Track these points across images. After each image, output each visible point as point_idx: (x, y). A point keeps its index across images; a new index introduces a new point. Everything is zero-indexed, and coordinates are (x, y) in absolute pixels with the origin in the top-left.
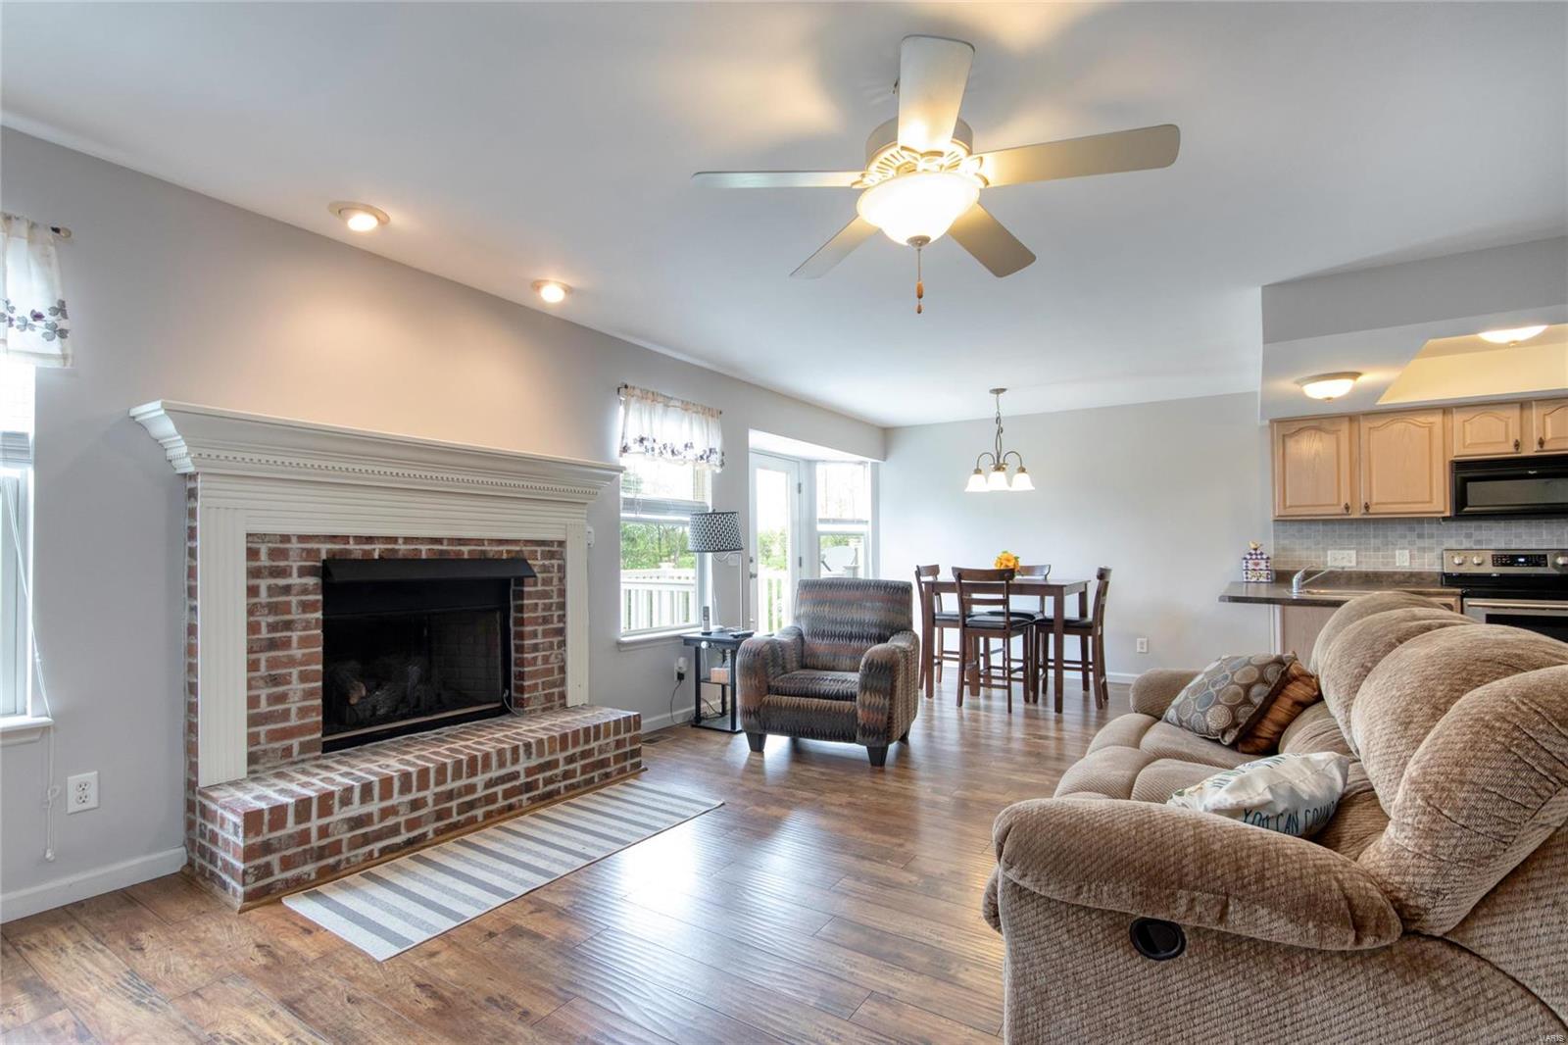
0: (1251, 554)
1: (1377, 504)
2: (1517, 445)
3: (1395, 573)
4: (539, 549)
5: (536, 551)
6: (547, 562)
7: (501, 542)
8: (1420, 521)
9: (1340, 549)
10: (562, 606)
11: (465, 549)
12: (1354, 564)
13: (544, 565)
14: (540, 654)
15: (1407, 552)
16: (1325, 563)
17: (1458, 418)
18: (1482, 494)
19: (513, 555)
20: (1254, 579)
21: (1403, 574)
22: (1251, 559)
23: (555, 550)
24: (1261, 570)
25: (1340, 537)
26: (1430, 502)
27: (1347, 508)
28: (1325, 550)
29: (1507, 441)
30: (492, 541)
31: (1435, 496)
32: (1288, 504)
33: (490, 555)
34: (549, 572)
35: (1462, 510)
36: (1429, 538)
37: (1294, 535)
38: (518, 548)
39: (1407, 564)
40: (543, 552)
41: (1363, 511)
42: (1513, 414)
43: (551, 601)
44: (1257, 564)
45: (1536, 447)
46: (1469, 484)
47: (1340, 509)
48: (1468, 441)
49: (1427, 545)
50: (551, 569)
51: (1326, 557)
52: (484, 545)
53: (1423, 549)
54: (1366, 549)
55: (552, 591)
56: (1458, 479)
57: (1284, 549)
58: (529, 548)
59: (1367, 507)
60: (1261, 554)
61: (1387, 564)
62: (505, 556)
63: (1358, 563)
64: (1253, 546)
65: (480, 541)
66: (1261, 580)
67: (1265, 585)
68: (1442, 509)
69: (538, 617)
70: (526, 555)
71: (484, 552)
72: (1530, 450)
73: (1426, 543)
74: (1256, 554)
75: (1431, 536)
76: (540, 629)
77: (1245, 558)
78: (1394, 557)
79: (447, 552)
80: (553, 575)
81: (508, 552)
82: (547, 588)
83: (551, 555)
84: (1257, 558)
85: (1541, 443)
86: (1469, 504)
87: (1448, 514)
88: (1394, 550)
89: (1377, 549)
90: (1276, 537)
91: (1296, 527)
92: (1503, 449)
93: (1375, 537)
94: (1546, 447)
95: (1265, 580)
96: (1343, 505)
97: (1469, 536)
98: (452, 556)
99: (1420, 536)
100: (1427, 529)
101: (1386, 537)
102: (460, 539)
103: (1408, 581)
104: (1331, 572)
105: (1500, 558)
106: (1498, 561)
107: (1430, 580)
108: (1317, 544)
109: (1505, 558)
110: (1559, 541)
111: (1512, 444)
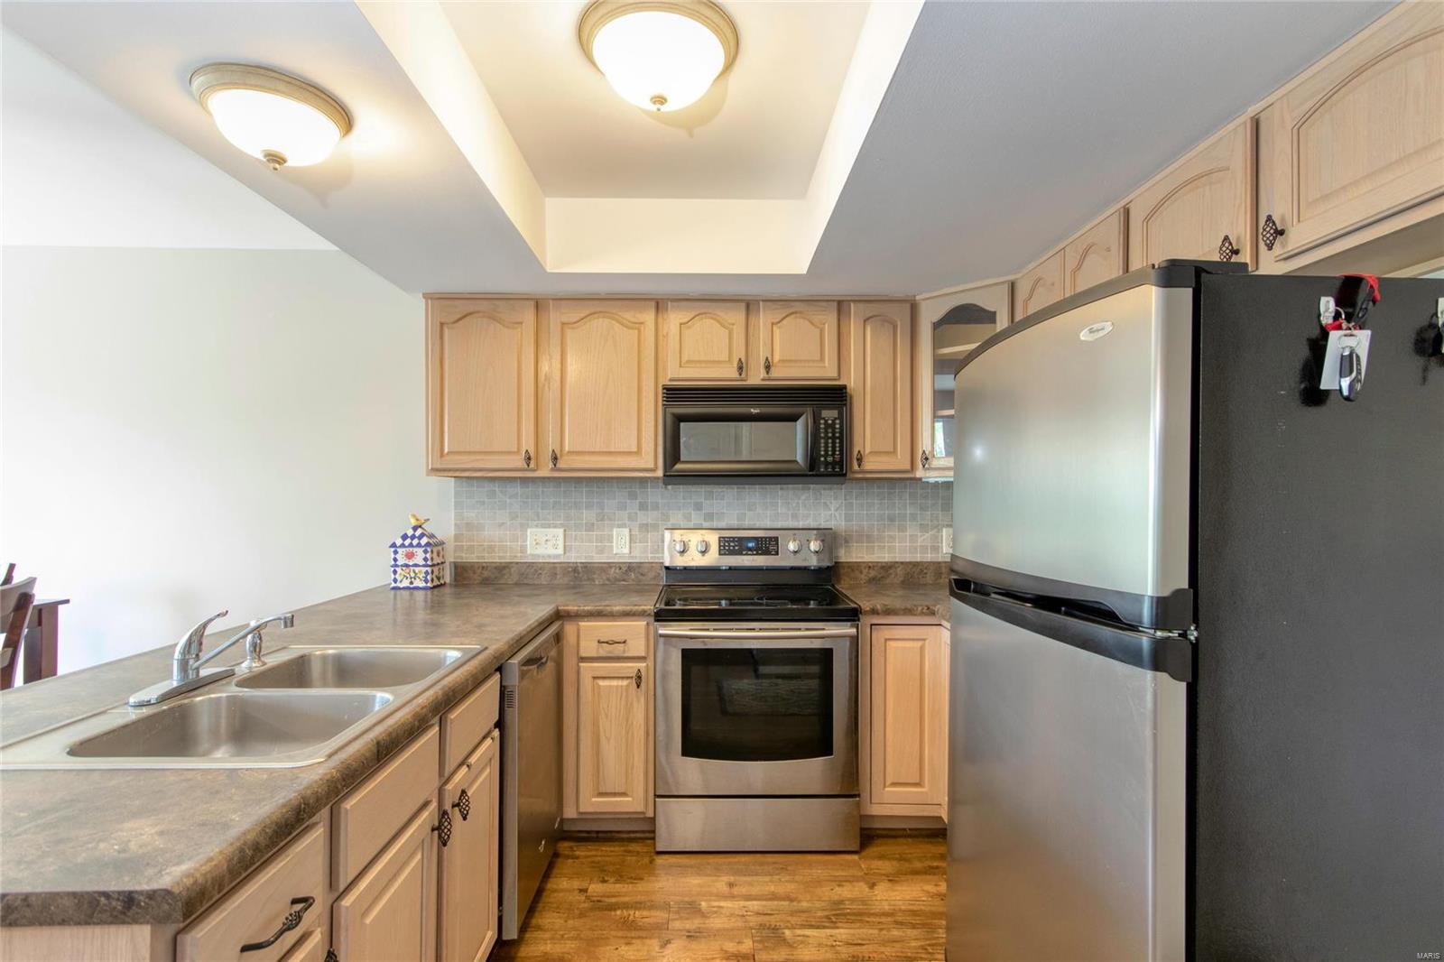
0: (405, 537)
1: (569, 454)
2: (741, 368)
3: (610, 565)
9: (543, 526)
12: (560, 551)
15: (626, 531)
16: (523, 550)
17: (674, 319)
18: (700, 443)
20: (406, 583)
21: (619, 566)
22: (403, 546)
24: (416, 565)
25: (545, 505)
26: (638, 452)
27: (528, 459)
28: (524, 527)
29: (730, 360)
31: (644, 445)
32: (446, 448)
35: (673, 467)
36: (653, 509)
37: (483, 503)
39: (626, 551)
41: (551, 465)
42: (738, 319)
44: (412, 556)
45: (763, 374)
46: (682, 424)
47: (518, 461)
48: (686, 359)
49: (650, 521)
51: (525, 540)
53: (645, 527)
54: (577, 526)
56: (668, 415)
57: (473, 526)
59: (556, 459)
61: (601, 551)
63: (567, 550)
64: (413, 522)
66: (419, 583)
67: (421, 592)
68: (651, 465)
72: (756, 378)
73: (650, 517)
74: (413, 537)
75: (656, 507)
77: (393, 545)
78: (610, 539)
84: (411, 545)
85: (768, 368)
86: (683, 458)
87: (661, 474)
88: (612, 527)
89: (590, 527)
90: (458, 505)
91: (488, 486)
92: (722, 373)
93: (589, 506)
94: (774, 374)
95: (422, 584)
96: (520, 456)
97: (698, 507)
99: (643, 507)
100: (651, 494)
101: (597, 507)
103: (626, 577)
104: (531, 565)
105: (727, 541)
106: (724, 546)
107: (652, 575)
108: (514, 517)
109: (733, 541)
110: (795, 516)
111: (735, 364)
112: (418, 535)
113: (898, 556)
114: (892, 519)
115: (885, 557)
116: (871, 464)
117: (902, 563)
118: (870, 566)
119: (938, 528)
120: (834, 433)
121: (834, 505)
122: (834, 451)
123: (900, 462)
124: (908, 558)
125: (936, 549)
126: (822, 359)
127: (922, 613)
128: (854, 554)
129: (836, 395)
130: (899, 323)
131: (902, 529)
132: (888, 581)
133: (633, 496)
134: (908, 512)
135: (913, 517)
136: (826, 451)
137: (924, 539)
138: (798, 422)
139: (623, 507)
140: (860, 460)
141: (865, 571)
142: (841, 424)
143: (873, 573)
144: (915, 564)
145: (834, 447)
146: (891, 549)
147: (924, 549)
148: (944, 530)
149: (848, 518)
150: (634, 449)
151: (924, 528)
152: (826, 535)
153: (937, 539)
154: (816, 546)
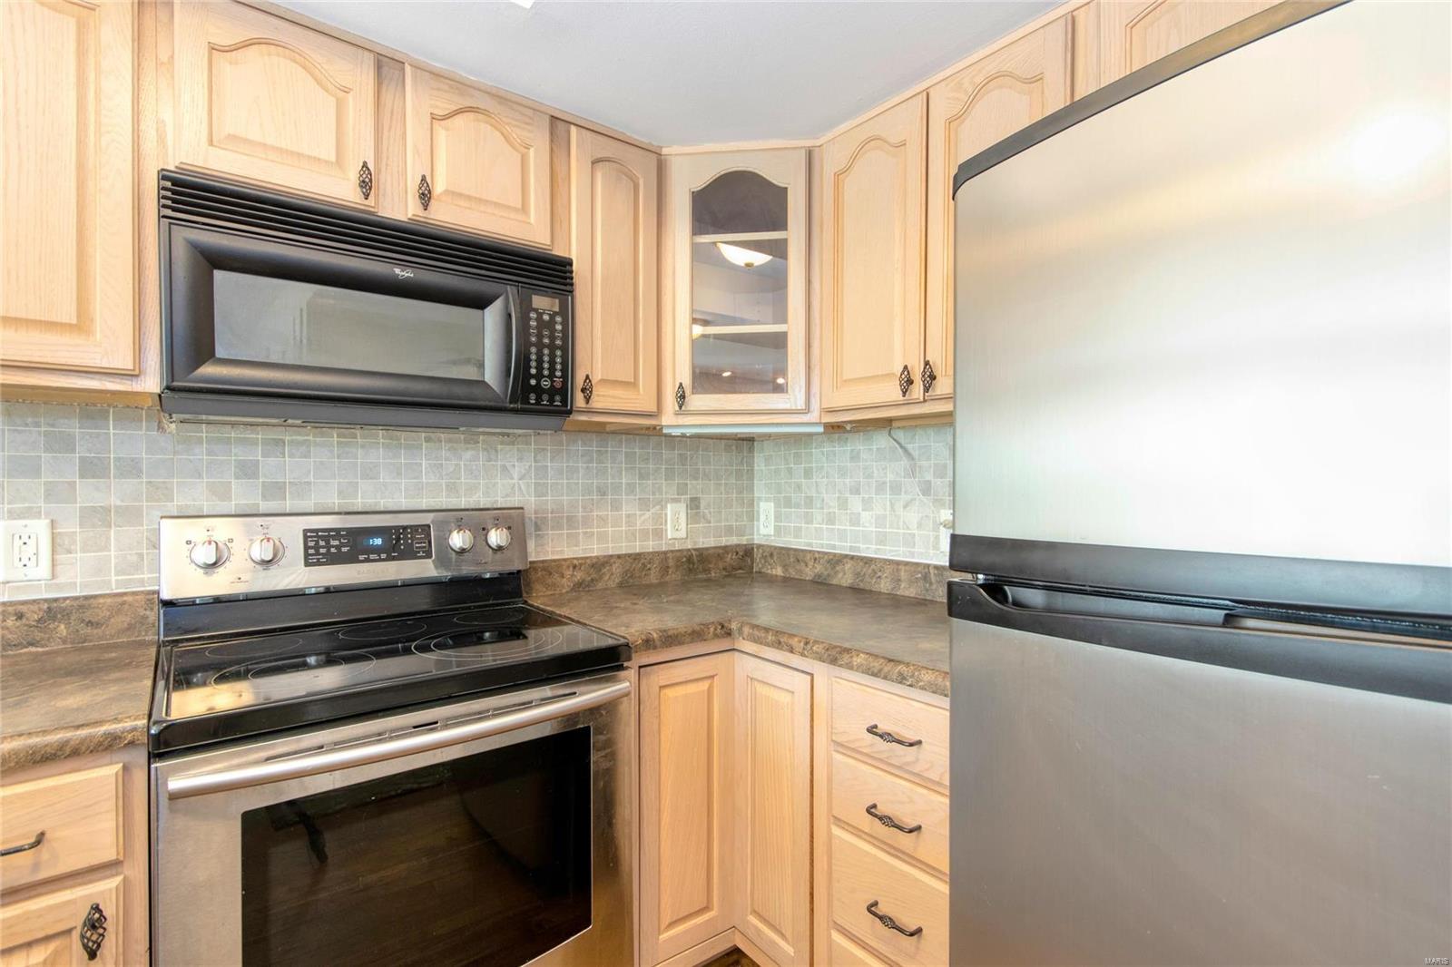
2: (366, 177)
15: (40, 527)
17: (192, 31)
21: (16, 610)
29: (339, 162)
31: (99, 308)
35: (200, 374)
36: (122, 474)
39: (43, 571)
42: (359, 83)
45: (413, 207)
48: (225, 124)
49: (114, 501)
53: (98, 517)
56: (181, 253)
68: (124, 361)
75: (131, 468)
86: (220, 352)
87: (158, 385)
92: (320, 186)
94: (434, 211)
97: (247, 471)
99: (93, 469)
103: (38, 635)
105: (322, 538)
106: (317, 547)
107: (121, 621)
109: (334, 538)
110: (452, 489)
111: (353, 175)
113: (612, 548)
114: (602, 492)
115: (595, 549)
116: (602, 398)
117: (619, 557)
118: (575, 565)
119: (661, 504)
120: (552, 338)
121: (518, 469)
122: (552, 369)
123: (641, 400)
124: (624, 548)
125: (659, 533)
126: (524, 209)
127: (716, 636)
128: (550, 548)
129: (552, 274)
130: (641, 182)
131: (616, 506)
132: (600, 585)
133: (63, 444)
134: (624, 481)
135: (631, 489)
136: (540, 368)
137: (644, 520)
138: (487, 311)
139: (28, 469)
140: (587, 391)
141: (568, 573)
142: (564, 324)
143: (579, 576)
144: (636, 557)
145: (552, 363)
146: (602, 537)
147: (645, 533)
148: (669, 506)
149: (540, 490)
150: (68, 314)
151: (644, 504)
152: (512, 519)
153: (660, 519)
154: (496, 537)
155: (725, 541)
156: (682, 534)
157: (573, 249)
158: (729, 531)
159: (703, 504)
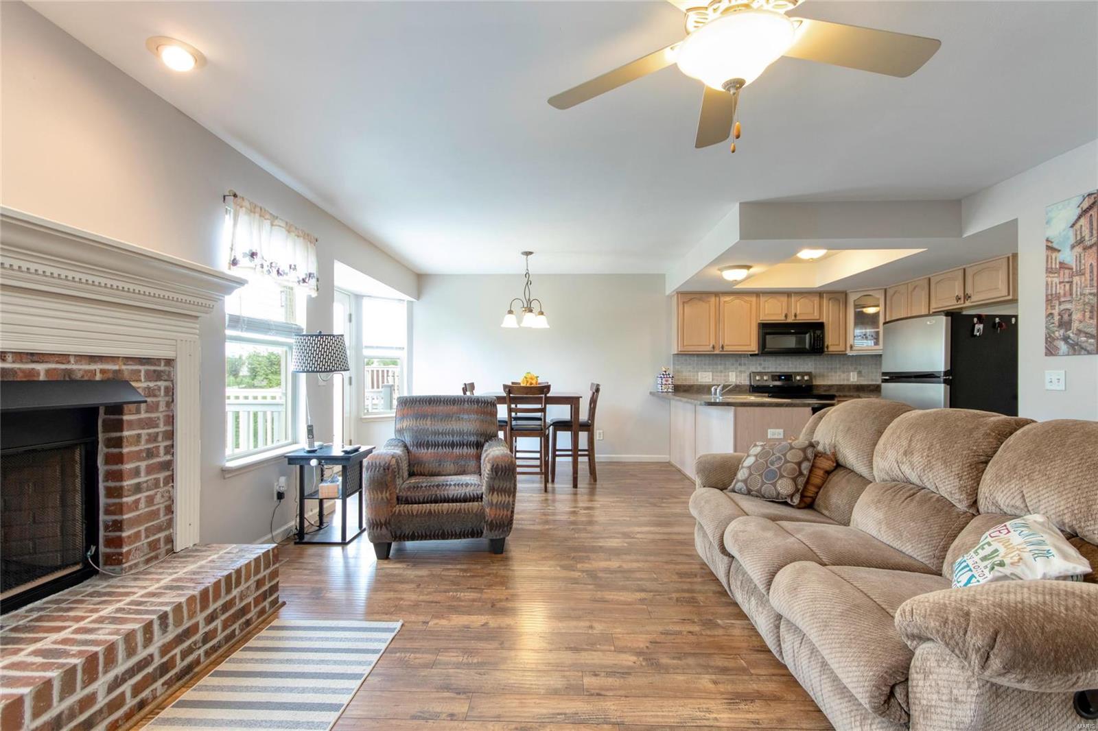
0: (663, 374)
1: (727, 345)
2: (786, 316)
3: (729, 385)
4: (143, 368)
5: (140, 371)
6: (152, 384)
7: (93, 359)
8: (740, 356)
9: (704, 371)
10: (170, 435)
11: (41, 368)
12: (711, 380)
13: (149, 388)
14: (142, 496)
15: (734, 373)
16: (697, 380)
17: (762, 299)
18: (774, 342)
19: (111, 376)
20: (666, 390)
21: (733, 385)
22: (663, 377)
23: (161, 369)
24: (669, 384)
25: (705, 364)
27: (714, 347)
28: (697, 372)
29: (782, 313)
30: (80, 358)
32: (685, 344)
33: (78, 376)
34: (155, 396)
35: (764, 351)
36: (744, 366)
37: (682, 363)
38: (116, 367)
39: (734, 380)
40: (147, 372)
41: (721, 349)
42: (784, 299)
43: (156, 430)
44: (667, 381)
45: (793, 318)
46: (766, 336)
47: (710, 348)
48: (766, 313)
49: (743, 370)
50: (158, 393)
51: (698, 377)
52: (69, 362)
53: (741, 372)
54: (717, 372)
55: (158, 418)
56: (762, 334)
57: (678, 371)
58: (130, 367)
59: (723, 347)
60: (669, 374)
61: (725, 380)
62: (98, 377)
63: (713, 380)
64: (664, 369)
65: (64, 358)
68: (754, 349)
69: (141, 451)
70: (126, 376)
71: (69, 372)
72: (790, 320)
73: (743, 368)
75: (745, 364)
76: (143, 465)
77: (660, 377)
78: (728, 376)
79: (12, 370)
80: (160, 399)
81: (102, 371)
82: (153, 415)
83: (158, 376)
84: (667, 377)
85: (795, 316)
86: (766, 347)
87: (757, 352)
88: (729, 372)
89: (721, 372)
90: (674, 364)
91: (684, 358)
92: (779, 318)
93: (721, 364)
94: (798, 318)
96: (711, 346)
97: (760, 364)
98: (20, 377)
99: (740, 364)
100: (743, 360)
101: (725, 364)
102: (32, 354)
103: (735, 390)
104: (700, 385)
105: (774, 376)
106: (774, 378)
107: (744, 389)
108: (694, 368)
109: (776, 376)
110: (796, 368)
111: (784, 315)
112: (665, 375)
113: (834, 383)
114: (832, 369)
115: (829, 383)
116: (831, 349)
117: (835, 385)
118: (824, 386)
119: (849, 372)
120: (820, 338)
121: (810, 364)
122: (819, 344)
123: (841, 348)
124: (838, 383)
125: (848, 380)
126: (814, 313)
128: (818, 381)
129: (820, 326)
130: (841, 300)
131: (836, 372)
133: (737, 361)
134: (838, 366)
135: (840, 368)
136: (817, 344)
137: (843, 376)
138: (806, 335)
139: (733, 365)
140: (827, 347)
141: (822, 387)
142: (823, 335)
143: (825, 388)
144: (842, 385)
146: (832, 380)
147: (844, 380)
148: (851, 373)
149: (815, 368)
150: (749, 344)
151: (844, 372)
152: (809, 374)
153: (849, 376)
154: (806, 378)
155: (870, 383)
156: (856, 380)
157: (824, 320)
158: (872, 380)
159: (863, 372)
